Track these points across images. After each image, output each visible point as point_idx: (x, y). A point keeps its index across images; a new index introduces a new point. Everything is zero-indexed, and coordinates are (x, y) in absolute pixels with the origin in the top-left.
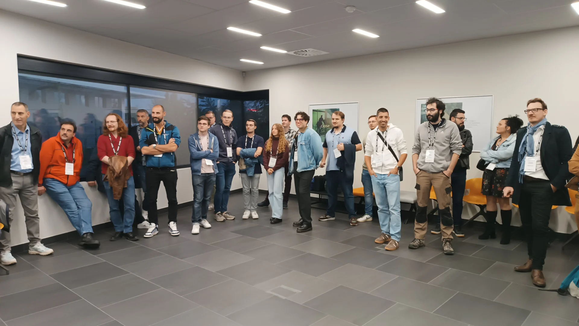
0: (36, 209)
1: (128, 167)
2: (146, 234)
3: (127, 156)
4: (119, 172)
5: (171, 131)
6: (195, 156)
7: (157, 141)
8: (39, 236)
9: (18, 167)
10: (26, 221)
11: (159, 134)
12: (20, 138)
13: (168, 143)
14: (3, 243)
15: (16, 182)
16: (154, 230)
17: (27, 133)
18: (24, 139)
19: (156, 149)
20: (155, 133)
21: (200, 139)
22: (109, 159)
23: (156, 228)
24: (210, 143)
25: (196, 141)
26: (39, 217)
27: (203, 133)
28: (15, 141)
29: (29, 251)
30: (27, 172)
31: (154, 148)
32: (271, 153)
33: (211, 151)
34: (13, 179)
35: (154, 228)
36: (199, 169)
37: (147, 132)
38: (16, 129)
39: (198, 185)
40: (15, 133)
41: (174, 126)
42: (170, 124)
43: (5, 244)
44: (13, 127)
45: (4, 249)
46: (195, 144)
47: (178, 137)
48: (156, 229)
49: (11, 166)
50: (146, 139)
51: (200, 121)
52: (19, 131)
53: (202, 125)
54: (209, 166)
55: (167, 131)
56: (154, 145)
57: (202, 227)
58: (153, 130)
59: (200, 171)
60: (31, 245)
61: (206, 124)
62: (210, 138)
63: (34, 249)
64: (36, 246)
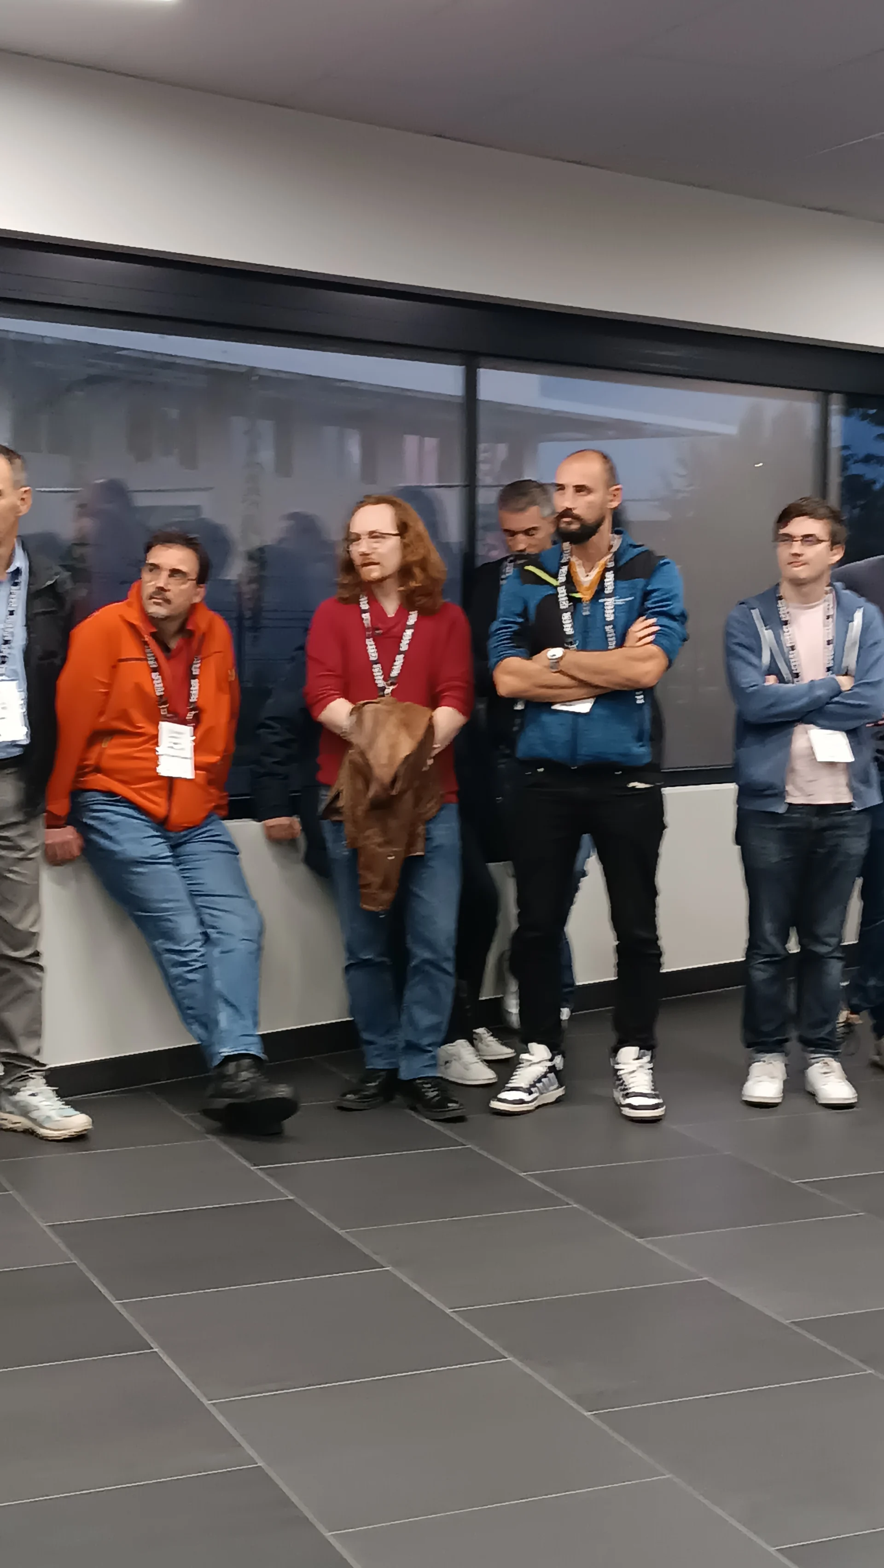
2: (504, 1096)
3: (434, 707)
4: (390, 781)
5: (640, 582)
6: (756, 710)
7: (569, 630)
11: (585, 595)
13: (621, 644)
16: (539, 1080)
19: (560, 672)
20: (562, 592)
21: (786, 623)
22: (351, 713)
23: (550, 1069)
24: (837, 643)
25: (767, 635)
26: (42, 960)
27: (805, 589)
30: (4, 755)
31: (557, 665)
33: (846, 683)
36: (777, 781)
37: (528, 586)
41: (662, 557)
47: (676, 612)
48: (551, 1074)
50: (520, 620)
54: (832, 764)
55: (623, 584)
56: (556, 652)
58: (555, 576)
59: (781, 793)
61: (820, 541)
62: (844, 615)
63: (15, 1104)
64: (23, 1096)
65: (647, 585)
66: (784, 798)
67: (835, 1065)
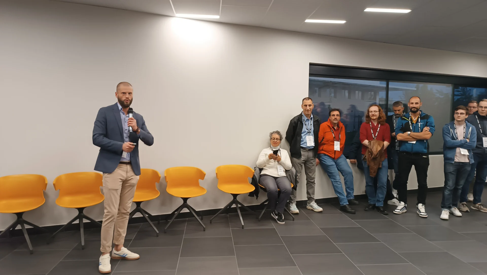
0: (314, 176)
1: (384, 150)
2: (396, 210)
3: (384, 141)
4: (376, 154)
5: (426, 120)
6: (448, 145)
7: (411, 129)
8: (314, 197)
9: (305, 144)
10: (306, 184)
11: (414, 122)
12: (307, 123)
13: (422, 131)
14: (292, 198)
15: (304, 155)
16: (403, 208)
17: (312, 120)
18: (310, 124)
19: (410, 136)
20: (410, 121)
21: (456, 128)
22: (368, 142)
23: (404, 206)
24: (466, 133)
25: (451, 131)
26: (315, 182)
27: (460, 123)
28: (304, 125)
29: (307, 206)
30: (311, 148)
31: (409, 135)
33: (468, 141)
34: (302, 153)
35: (403, 206)
36: (452, 157)
37: (403, 121)
38: (305, 117)
39: (450, 173)
40: (304, 120)
41: (430, 116)
42: (425, 114)
43: (293, 198)
44: (303, 115)
45: (292, 202)
46: (450, 133)
47: (433, 126)
48: (405, 208)
49: (301, 143)
50: (402, 127)
51: (457, 111)
52: (307, 118)
53: (459, 115)
54: (464, 155)
55: (422, 120)
56: (409, 132)
57: (452, 214)
58: (409, 119)
59: (453, 160)
60: (309, 202)
62: (468, 128)
63: (310, 205)
64: (311, 204)
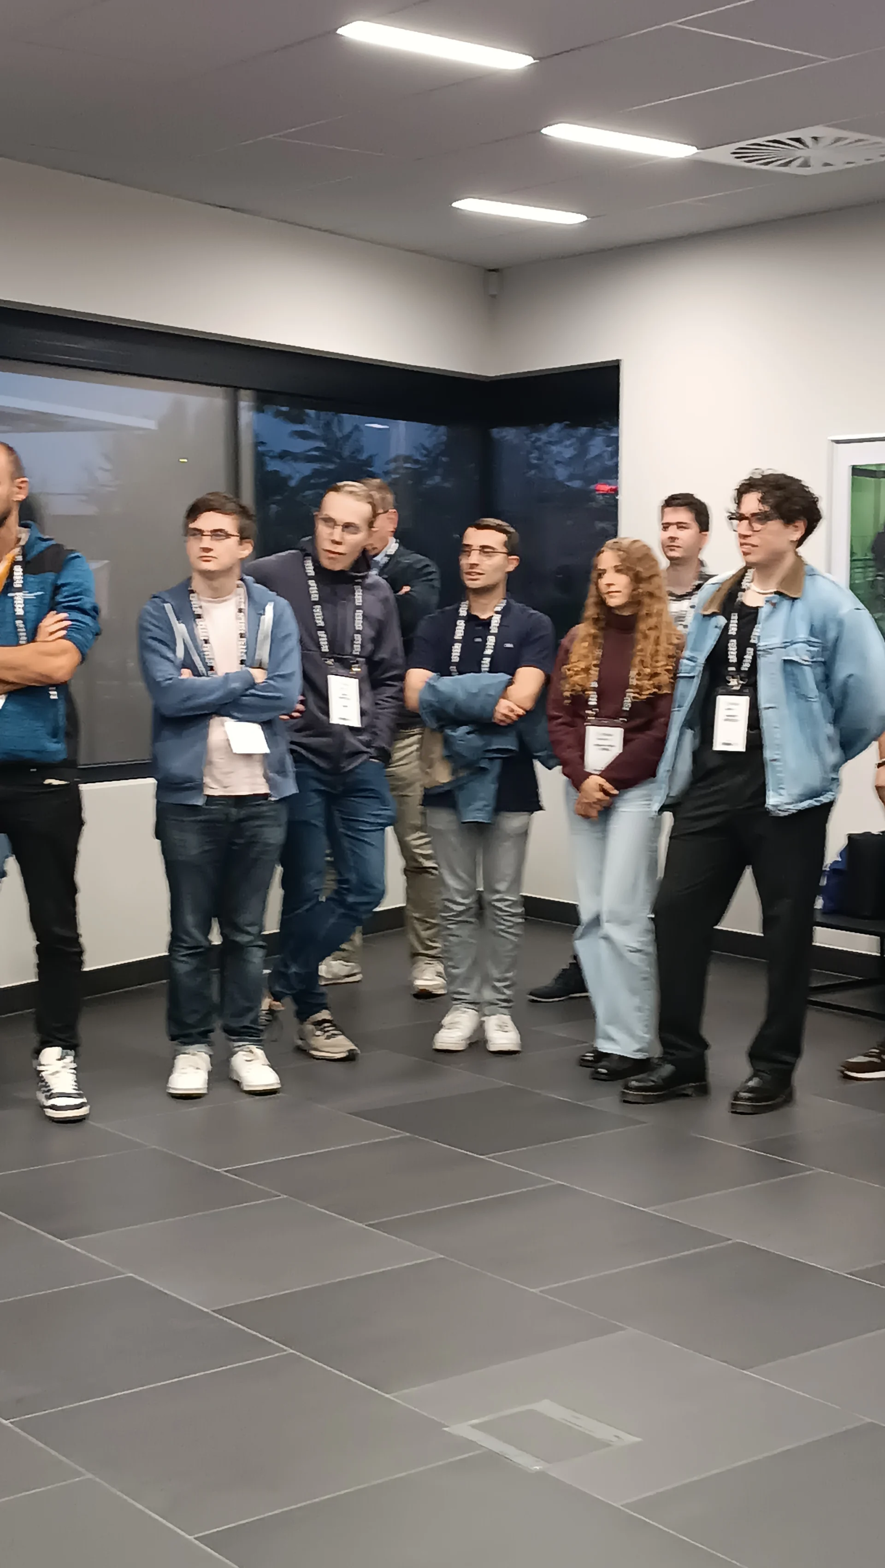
6: (172, 705)
21: (199, 616)
24: (250, 637)
25: (180, 629)
27: (216, 584)
32: (593, 702)
33: (259, 676)
36: (195, 774)
42: (52, 542)
46: (176, 643)
54: (249, 756)
59: (198, 786)
61: (228, 536)
62: (256, 608)
65: (57, 578)
66: (202, 790)
67: (259, 1052)
